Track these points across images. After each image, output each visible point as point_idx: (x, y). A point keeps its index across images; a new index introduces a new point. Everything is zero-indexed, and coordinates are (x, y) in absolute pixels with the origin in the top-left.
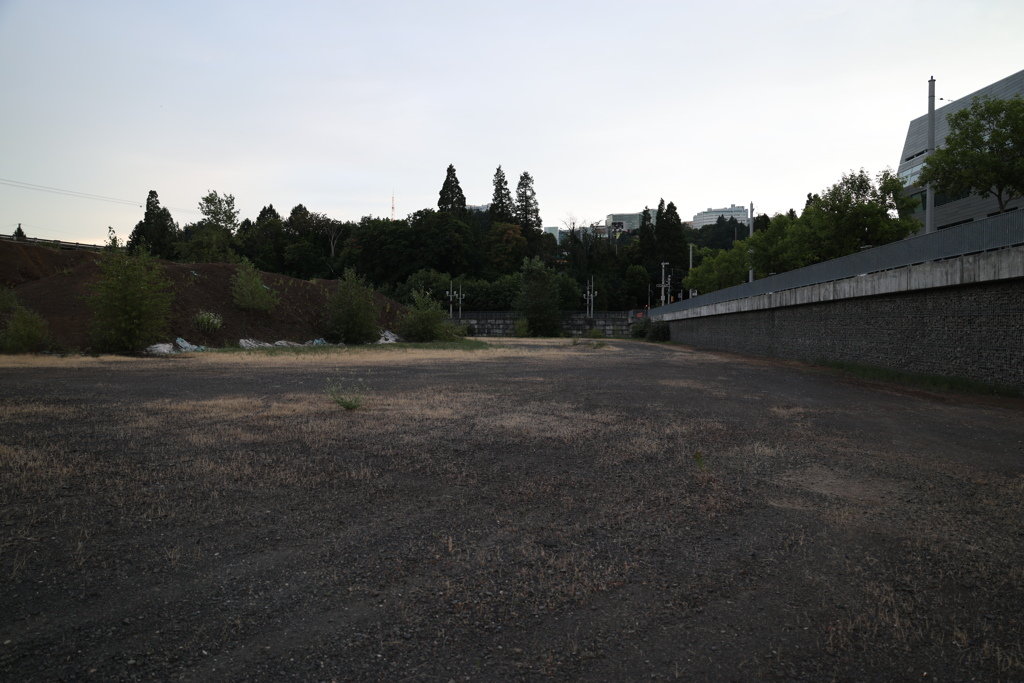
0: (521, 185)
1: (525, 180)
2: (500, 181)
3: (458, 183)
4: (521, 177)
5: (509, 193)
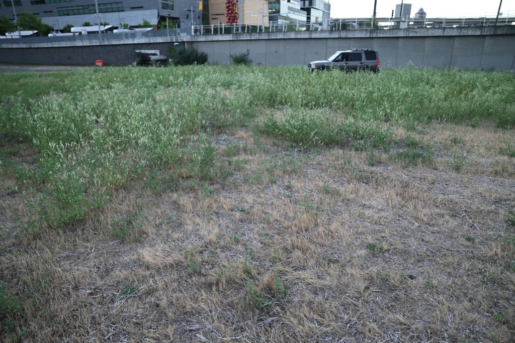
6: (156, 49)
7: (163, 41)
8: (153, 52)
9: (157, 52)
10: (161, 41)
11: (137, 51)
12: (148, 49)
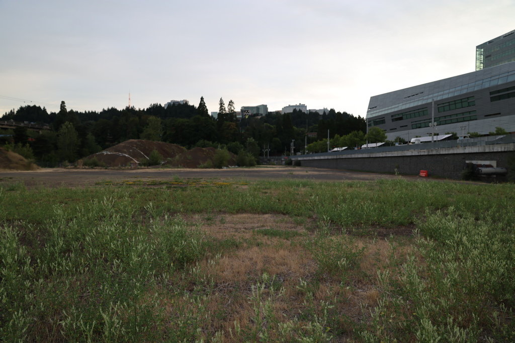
0: (229, 104)
1: (231, 103)
2: (222, 104)
3: (205, 103)
4: (230, 102)
5: (225, 108)
6: (492, 159)
7: (503, 150)
8: (487, 163)
9: (494, 163)
10: (500, 150)
11: (467, 162)
12: (481, 160)
